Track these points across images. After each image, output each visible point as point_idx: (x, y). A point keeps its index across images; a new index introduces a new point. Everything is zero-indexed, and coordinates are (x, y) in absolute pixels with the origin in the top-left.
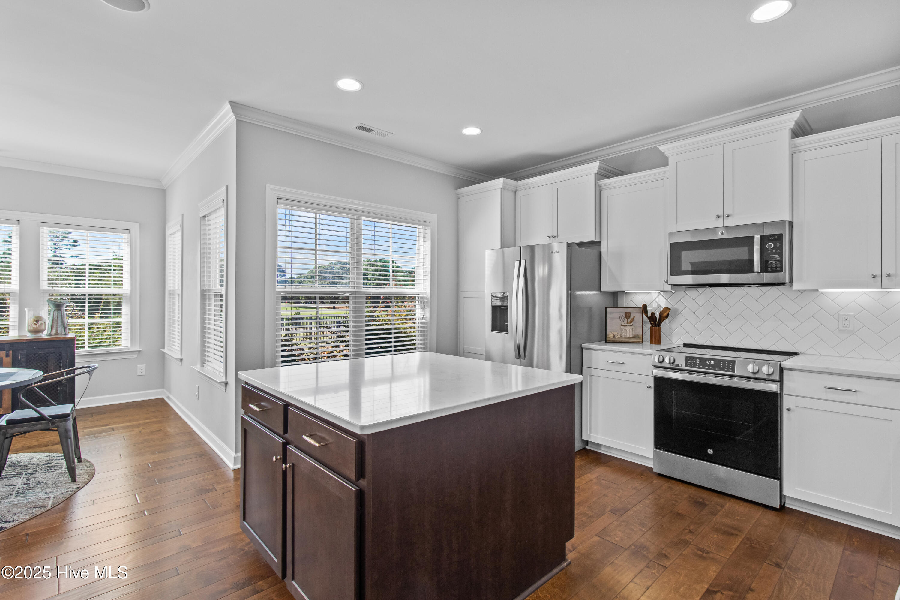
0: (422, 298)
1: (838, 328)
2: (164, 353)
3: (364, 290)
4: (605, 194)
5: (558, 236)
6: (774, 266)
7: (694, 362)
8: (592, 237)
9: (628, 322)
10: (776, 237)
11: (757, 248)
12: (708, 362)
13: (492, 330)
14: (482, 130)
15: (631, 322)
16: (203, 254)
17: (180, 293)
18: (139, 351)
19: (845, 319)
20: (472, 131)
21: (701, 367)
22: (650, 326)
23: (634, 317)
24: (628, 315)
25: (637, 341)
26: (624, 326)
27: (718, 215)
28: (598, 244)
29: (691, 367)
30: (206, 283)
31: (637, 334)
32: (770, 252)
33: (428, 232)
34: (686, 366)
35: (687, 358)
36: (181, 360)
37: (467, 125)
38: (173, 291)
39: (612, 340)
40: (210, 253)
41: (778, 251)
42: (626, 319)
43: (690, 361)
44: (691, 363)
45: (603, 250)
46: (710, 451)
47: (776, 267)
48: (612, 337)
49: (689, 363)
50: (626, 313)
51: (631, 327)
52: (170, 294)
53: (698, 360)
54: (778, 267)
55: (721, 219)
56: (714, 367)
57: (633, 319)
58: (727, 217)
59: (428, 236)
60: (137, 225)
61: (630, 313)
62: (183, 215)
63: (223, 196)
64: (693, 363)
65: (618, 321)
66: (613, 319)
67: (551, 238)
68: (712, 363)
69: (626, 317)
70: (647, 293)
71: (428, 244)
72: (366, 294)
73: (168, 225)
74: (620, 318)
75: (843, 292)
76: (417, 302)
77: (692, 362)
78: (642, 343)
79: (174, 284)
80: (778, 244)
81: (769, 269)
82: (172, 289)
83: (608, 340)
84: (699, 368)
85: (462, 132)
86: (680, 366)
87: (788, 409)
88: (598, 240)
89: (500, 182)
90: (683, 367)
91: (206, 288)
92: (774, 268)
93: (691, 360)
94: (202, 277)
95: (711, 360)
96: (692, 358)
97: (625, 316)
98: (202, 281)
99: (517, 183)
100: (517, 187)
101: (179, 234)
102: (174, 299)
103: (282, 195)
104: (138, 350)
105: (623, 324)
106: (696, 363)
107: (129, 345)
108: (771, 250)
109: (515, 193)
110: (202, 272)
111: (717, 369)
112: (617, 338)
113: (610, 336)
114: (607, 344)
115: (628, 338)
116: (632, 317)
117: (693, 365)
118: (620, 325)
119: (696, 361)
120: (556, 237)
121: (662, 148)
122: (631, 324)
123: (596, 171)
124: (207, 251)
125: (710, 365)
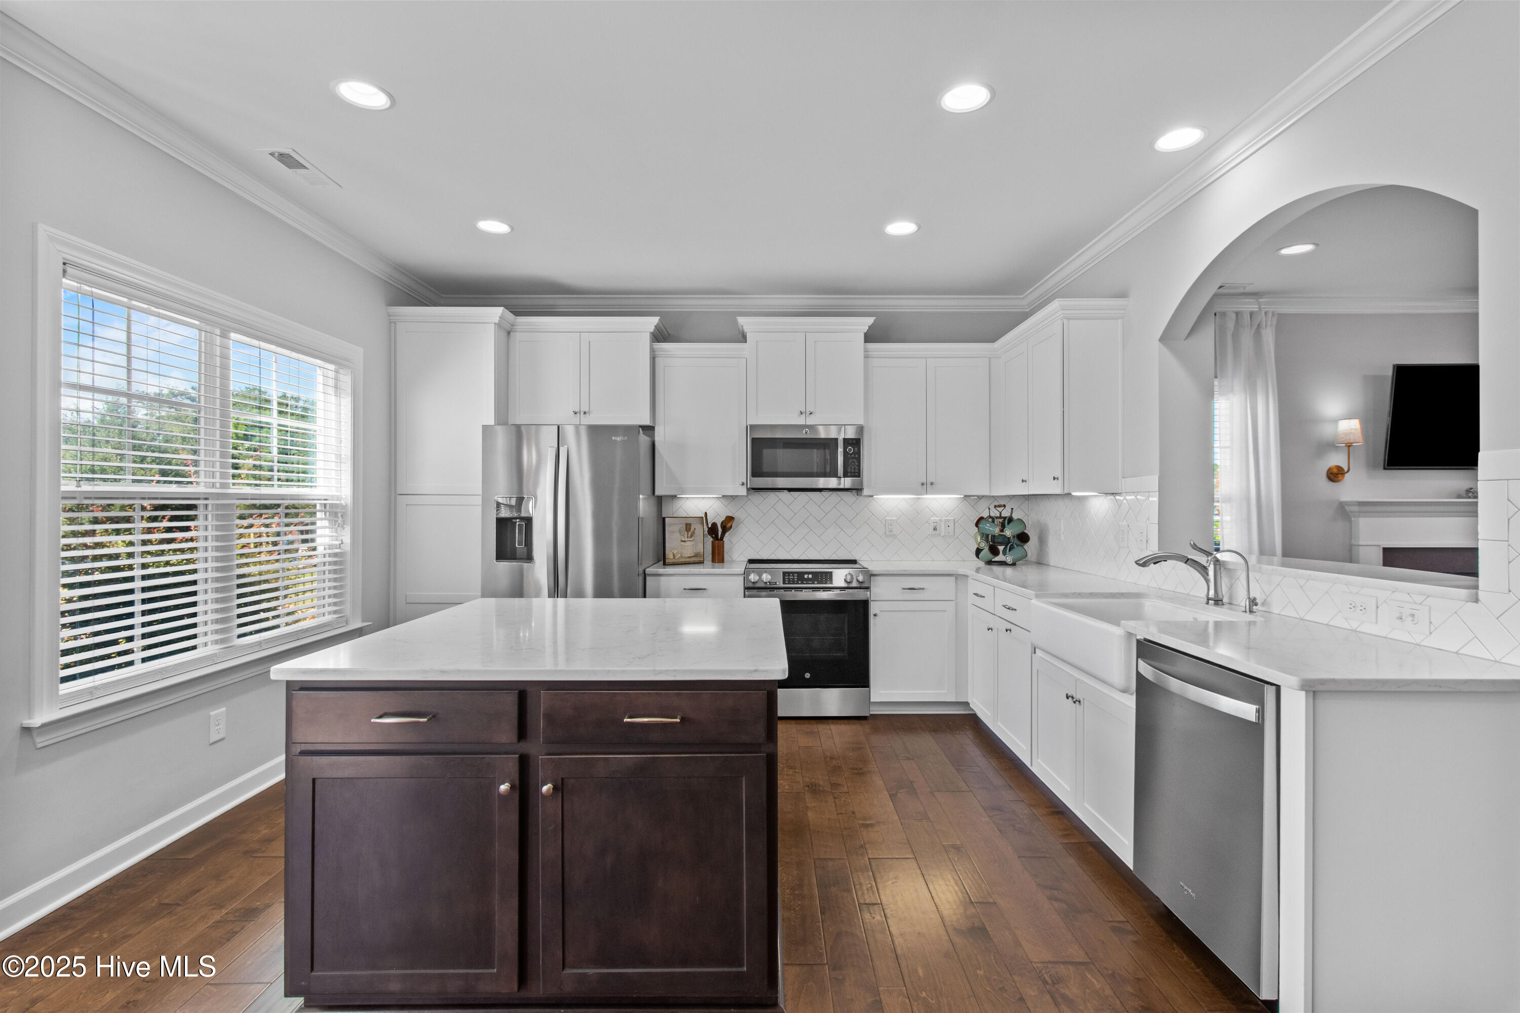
0: (332, 505)
1: (885, 533)
3: (233, 490)
4: (660, 362)
5: (589, 412)
6: (853, 470)
7: (792, 577)
8: (647, 422)
9: (689, 536)
10: (854, 441)
11: (840, 450)
12: (806, 576)
13: (497, 559)
14: (512, 228)
15: (691, 536)
19: (890, 524)
20: (494, 227)
21: (800, 582)
22: (711, 540)
23: (695, 529)
24: (688, 527)
25: (697, 561)
26: (684, 541)
27: (801, 411)
28: (649, 430)
29: (789, 583)
31: (698, 551)
32: (849, 456)
33: (346, 379)
34: (784, 583)
35: (784, 573)
37: (487, 216)
39: (671, 561)
41: (857, 456)
42: (686, 533)
43: (787, 577)
44: (789, 579)
45: (657, 439)
46: (807, 675)
47: (854, 473)
48: (671, 557)
49: (787, 580)
50: (687, 524)
51: (691, 543)
53: (796, 575)
54: (856, 472)
55: (803, 416)
56: (812, 581)
57: (694, 533)
58: (811, 414)
59: (349, 385)
61: (691, 524)
64: (791, 579)
65: (678, 534)
66: (672, 532)
67: (578, 415)
68: (810, 576)
69: (686, 530)
70: (702, 497)
71: (348, 402)
72: (238, 499)
74: (680, 532)
75: (888, 498)
76: (319, 515)
77: (790, 577)
78: (704, 563)
80: (856, 448)
81: (849, 474)
83: (667, 561)
84: (798, 583)
85: (477, 226)
86: (778, 583)
87: (875, 615)
88: (650, 424)
89: (496, 313)
90: (782, 585)
92: (853, 473)
93: (789, 576)
95: (808, 573)
96: (789, 573)
97: (685, 528)
99: (515, 319)
100: (512, 325)
103: (74, 257)
105: (683, 539)
106: (794, 579)
108: (851, 454)
109: (509, 333)
111: (816, 582)
112: (677, 558)
113: (669, 555)
114: (667, 567)
115: (689, 557)
116: (692, 529)
117: (791, 581)
118: (680, 541)
119: (794, 576)
120: (587, 414)
121: (741, 320)
122: (691, 539)
123: (652, 329)
125: (808, 579)
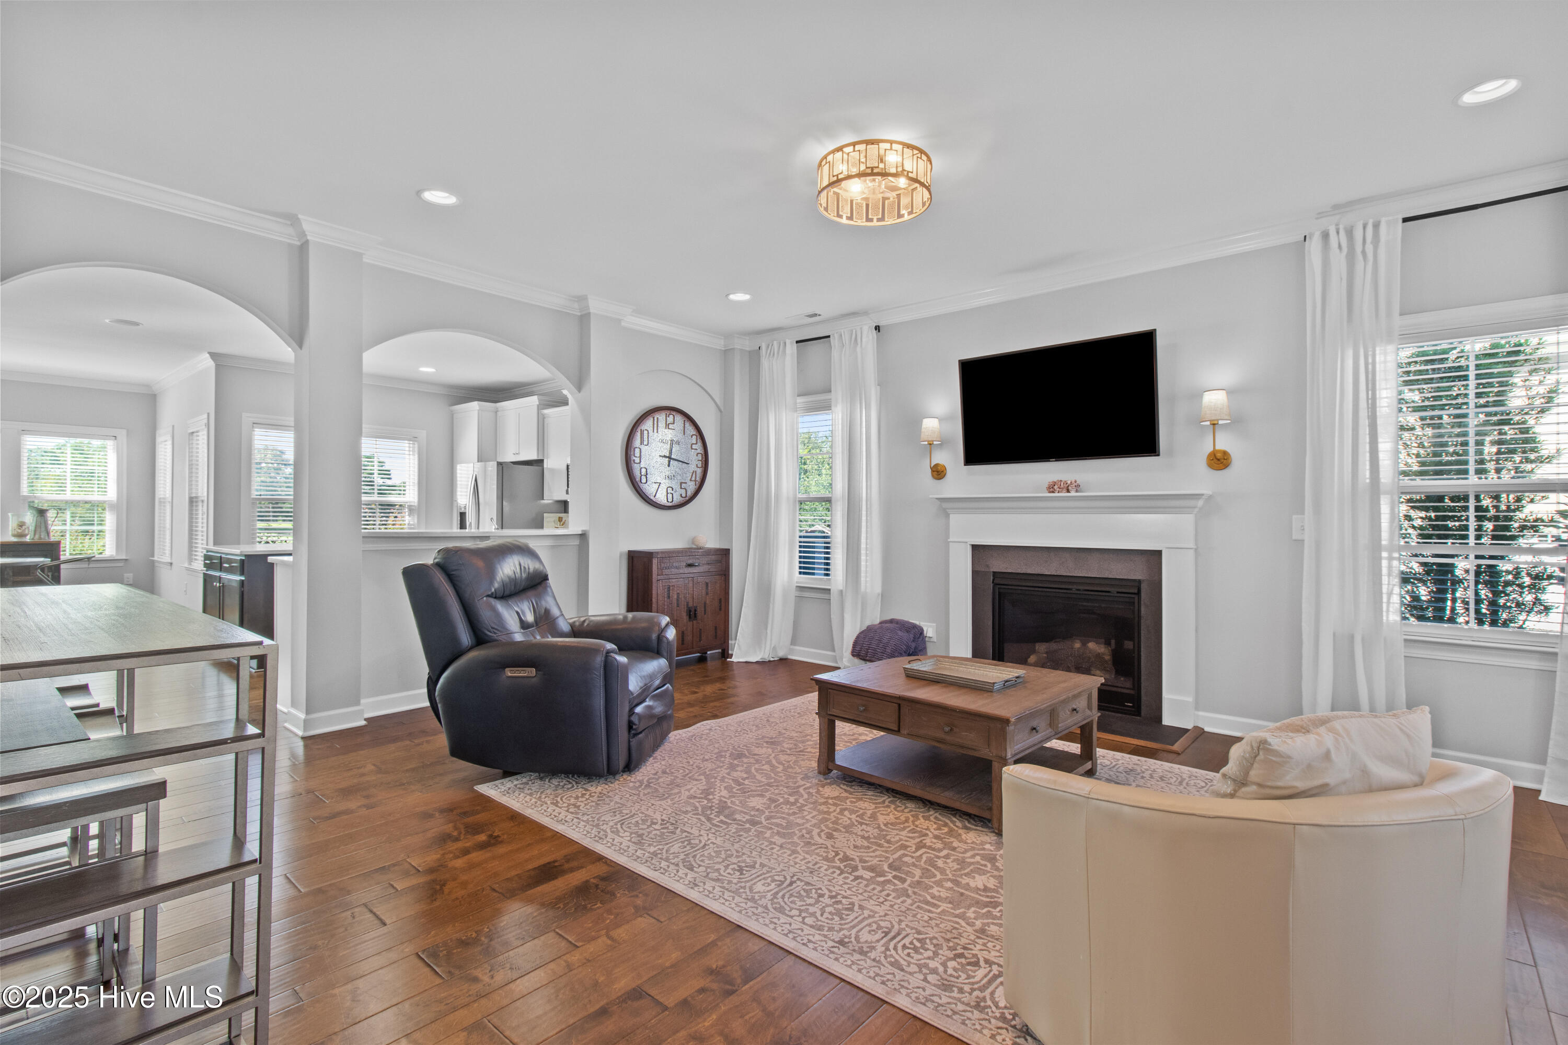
2: (153, 562)
4: (545, 421)
5: (519, 453)
8: (533, 456)
16: (191, 466)
17: (170, 500)
18: (126, 560)
20: (427, 369)
24: (560, 519)
28: (539, 462)
30: (194, 491)
33: (416, 446)
36: (171, 564)
38: (164, 498)
40: (197, 465)
45: (544, 467)
52: (160, 502)
59: (416, 449)
60: (124, 432)
61: (562, 518)
62: (173, 426)
63: (206, 421)
66: (548, 522)
67: (516, 455)
69: (559, 521)
71: (416, 456)
73: (158, 432)
74: (554, 522)
79: (165, 492)
82: (162, 496)
85: (420, 370)
88: (540, 458)
89: (475, 405)
91: (194, 495)
94: (190, 485)
98: (190, 489)
99: (495, 405)
100: (496, 408)
101: (170, 442)
102: (164, 506)
103: (256, 420)
104: (124, 558)
107: (114, 553)
109: (496, 413)
110: (190, 481)
123: (538, 402)
124: (194, 462)
